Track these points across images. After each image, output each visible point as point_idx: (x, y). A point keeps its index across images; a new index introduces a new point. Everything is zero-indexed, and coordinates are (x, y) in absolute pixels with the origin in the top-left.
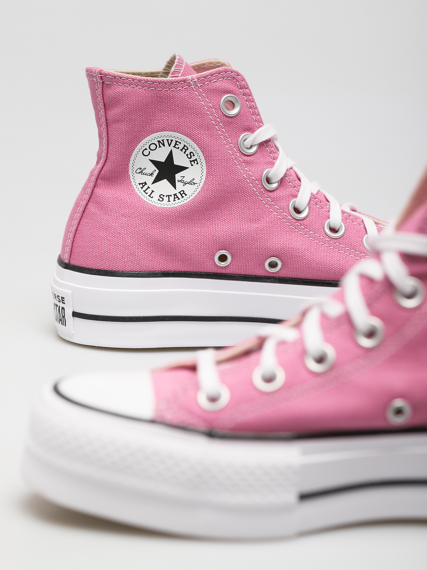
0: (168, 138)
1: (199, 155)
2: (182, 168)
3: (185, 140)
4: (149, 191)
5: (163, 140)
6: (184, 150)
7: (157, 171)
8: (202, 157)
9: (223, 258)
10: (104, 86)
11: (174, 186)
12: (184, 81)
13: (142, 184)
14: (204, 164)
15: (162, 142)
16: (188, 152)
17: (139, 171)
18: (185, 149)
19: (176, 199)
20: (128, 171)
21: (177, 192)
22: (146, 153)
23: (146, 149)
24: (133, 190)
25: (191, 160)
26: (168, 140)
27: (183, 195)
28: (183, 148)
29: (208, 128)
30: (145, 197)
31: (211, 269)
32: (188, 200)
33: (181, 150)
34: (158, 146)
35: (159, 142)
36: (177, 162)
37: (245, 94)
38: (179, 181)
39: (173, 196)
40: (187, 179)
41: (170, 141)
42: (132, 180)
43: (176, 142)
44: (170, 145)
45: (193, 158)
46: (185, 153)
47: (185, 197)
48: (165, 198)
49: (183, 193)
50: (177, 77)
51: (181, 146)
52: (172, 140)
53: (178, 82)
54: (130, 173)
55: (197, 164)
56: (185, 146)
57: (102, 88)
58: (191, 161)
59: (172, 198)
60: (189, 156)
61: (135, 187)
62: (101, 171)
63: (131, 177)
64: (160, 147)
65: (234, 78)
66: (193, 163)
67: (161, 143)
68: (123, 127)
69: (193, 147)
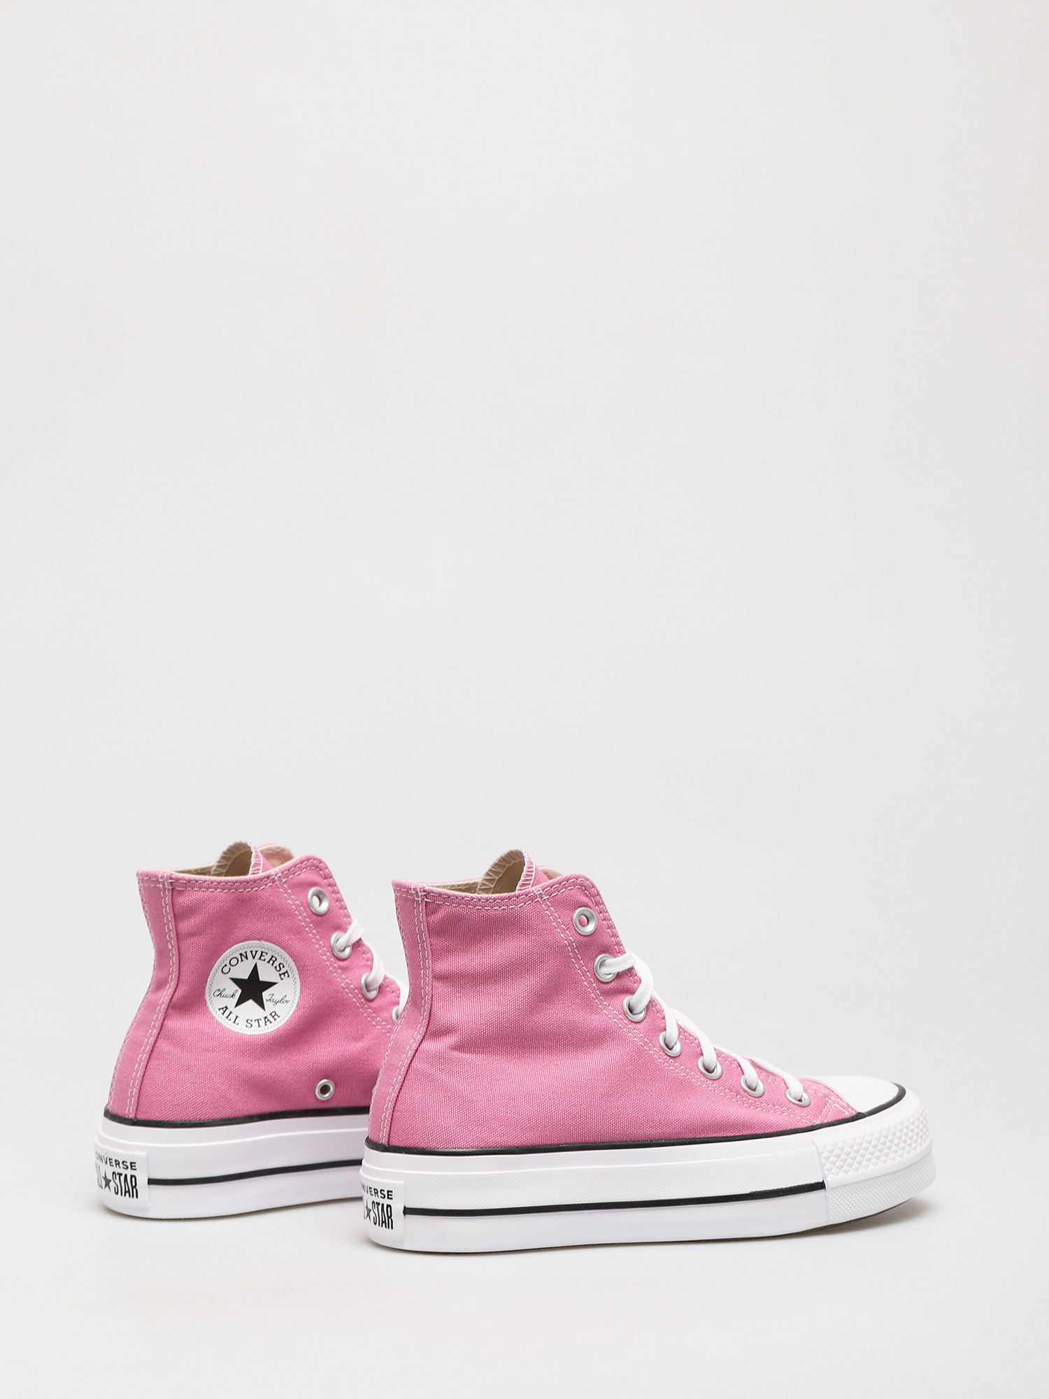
0: (251, 949)
1: (290, 965)
2: (269, 985)
3: (271, 948)
4: (232, 1017)
5: (246, 953)
6: (271, 962)
7: (240, 991)
8: (294, 968)
9: (325, 1089)
10: (175, 893)
11: (262, 1006)
12: (268, 877)
13: (223, 1009)
14: (297, 976)
15: (245, 954)
16: (276, 964)
17: (218, 993)
18: (272, 960)
19: (268, 1023)
20: (204, 995)
21: (267, 1013)
22: (226, 970)
23: (226, 965)
24: (213, 1018)
25: (281, 972)
26: (252, 952)
27: (276, 1017)
28: (271, 959)
29: (298, 931)
30: (228, 1025)
31: (310, 1105)
32: (283, 1022)
33: (269, 962)
34: (240, 960)
35: (241, 955)
36: (262, 978)
37: (330, 885)
38: (267, 1001)
39: (263, 1020)
40: (277, 997)
41: (254, 953)
42: (210, 1006)
43: (262, 952)
44: (254, 958)
45: (283, 970)
46: (273, 964)
47: (278, 1019)
48: (253, 1023)
49: (274, 1015)
50: (258, 873)
51: (268, 957)
52: (256, 952)
53: (261, 879)
54: (207, 997)
55: (288, 976)
56: (272, 957)
57: (172, 895)
58: (280, 975)
59: (262, 1022)
60: (278, 969)
61: (214, 1014)
62: (172, 997)
63: (208, 1002)
64: (242, 960)
65: (317, 867)
66: (282, 976)
67: (244, 956)
68: (201, 941)
69: (283, 957)
